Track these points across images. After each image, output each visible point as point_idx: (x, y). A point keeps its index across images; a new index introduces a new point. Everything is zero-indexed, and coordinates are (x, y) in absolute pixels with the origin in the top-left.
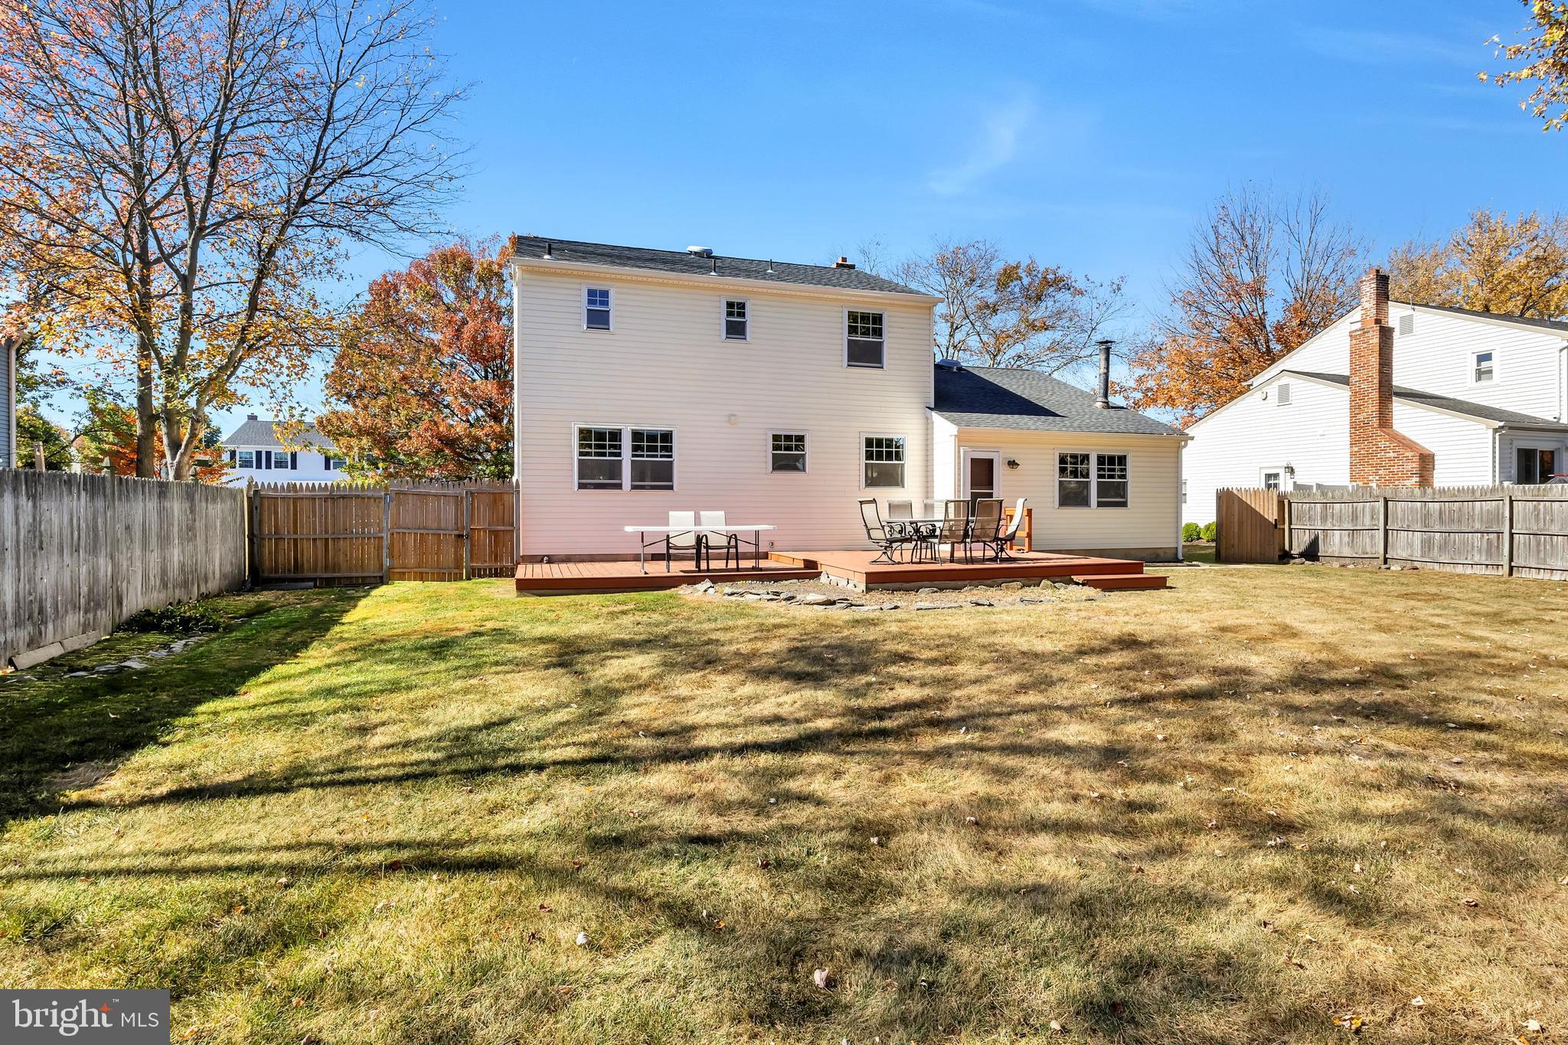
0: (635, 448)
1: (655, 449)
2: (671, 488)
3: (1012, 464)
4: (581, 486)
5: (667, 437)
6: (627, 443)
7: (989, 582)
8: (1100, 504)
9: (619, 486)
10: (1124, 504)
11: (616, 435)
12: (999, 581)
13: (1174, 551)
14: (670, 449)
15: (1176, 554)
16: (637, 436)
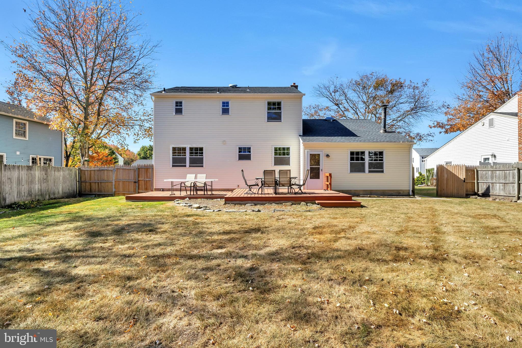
0: (191, 153)
1: (196, 153)
2: (202, 166)
3: (328, 156)
4: (173, 166)
5: (201, 149)
6: (188, 152)
7: (277, 202)
8: (370, 172)
9: (185, 166)
10: (382, 172)
11: (184, 149)
12: (282, 202)
13: (408, 191)
14: (202, 153)
15: (409, 193)
16: (191, 149)
